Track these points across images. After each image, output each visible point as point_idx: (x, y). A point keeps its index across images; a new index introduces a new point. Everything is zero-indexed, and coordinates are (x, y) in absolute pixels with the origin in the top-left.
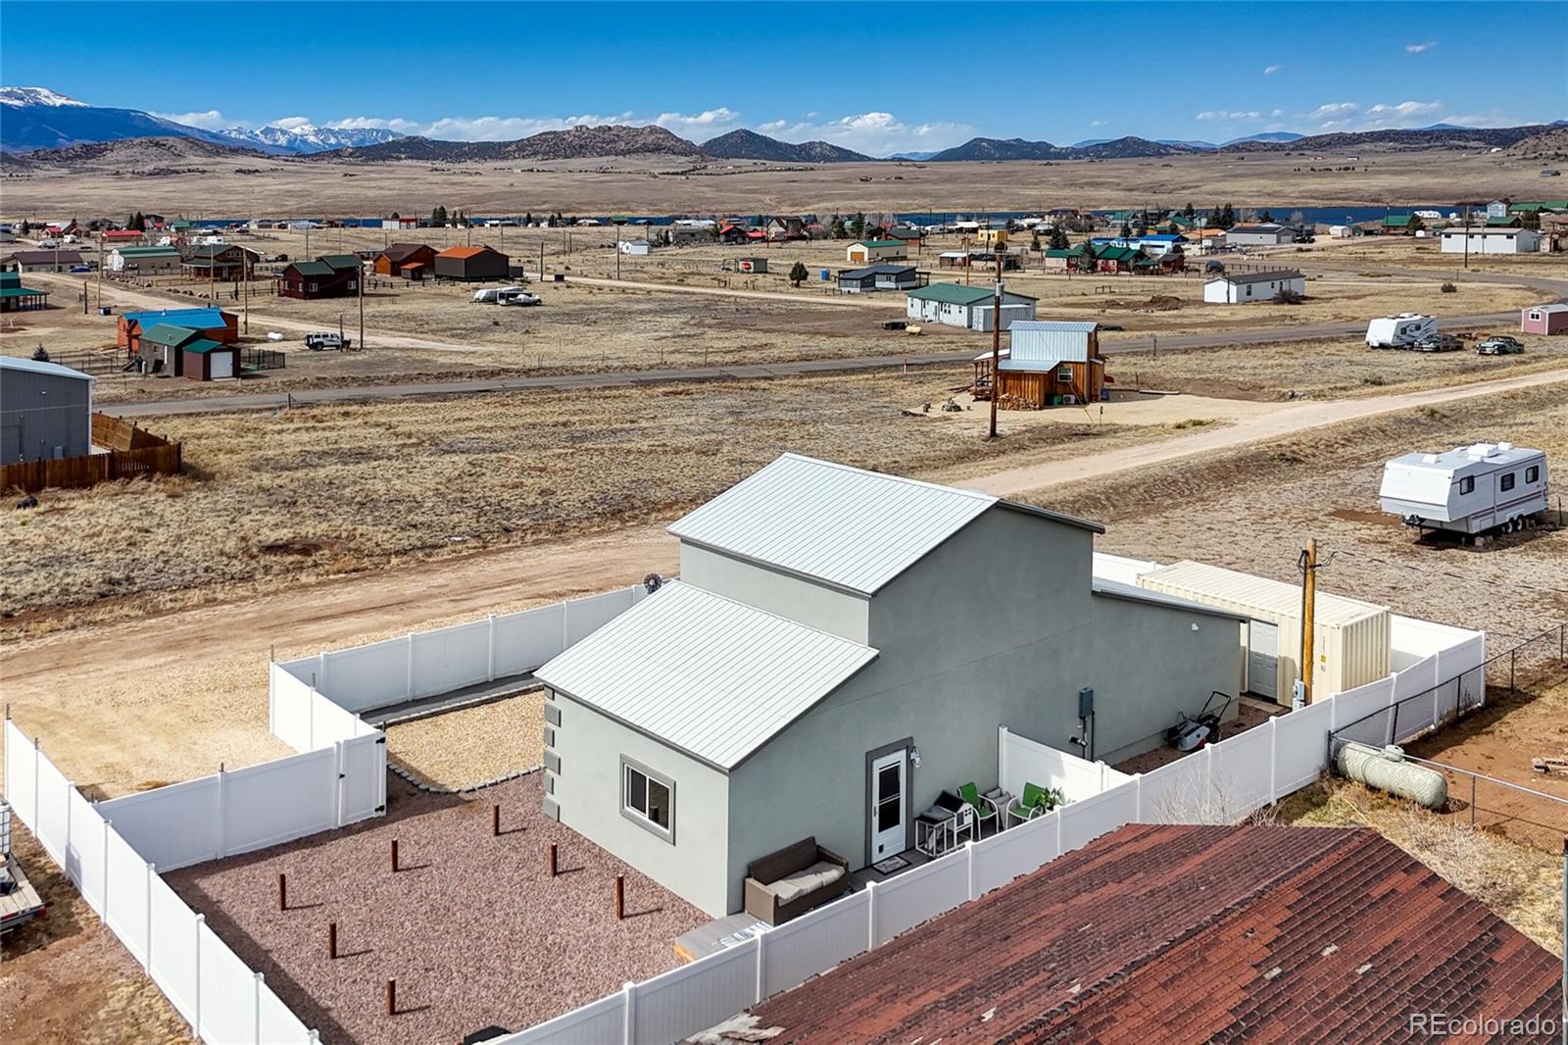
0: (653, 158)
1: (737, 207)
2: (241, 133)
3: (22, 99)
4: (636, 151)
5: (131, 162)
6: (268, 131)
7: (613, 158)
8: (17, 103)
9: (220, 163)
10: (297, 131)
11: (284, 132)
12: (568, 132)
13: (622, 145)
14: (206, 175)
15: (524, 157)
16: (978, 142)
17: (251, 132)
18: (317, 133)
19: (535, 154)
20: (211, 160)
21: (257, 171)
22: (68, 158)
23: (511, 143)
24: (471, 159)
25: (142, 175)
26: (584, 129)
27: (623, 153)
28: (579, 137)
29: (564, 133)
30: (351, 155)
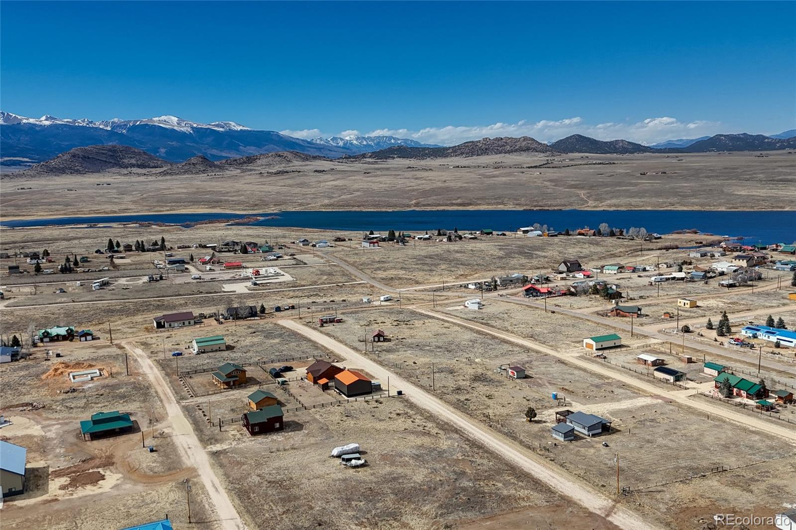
0: (524, 154)
1: (563, 202)
2: (321, 140)
3: (223, 127)
4: (516, 151)
5: (268, 165)
6: (334, 139)
7: (503, 155)
8: (221, 129)
9: (307, 165)
10: (348, 138)
11: (342, 139)
12: (479, 141)
13: (508, 148)
14: (301, 173)
15: (456, 156)
16: (719, 137)
17: (327, 140)
18: (357, 139)
19: (462, 154)
20: (304, 163)
21: (324, 171)
22: (240, 163)
23: (450, 148)
24: (429, 157)
25: (270, 174)
26: (488, 140)
27: (509, 152)
28: (485, 144)
29: (477, 142)
30: (370, 157)
